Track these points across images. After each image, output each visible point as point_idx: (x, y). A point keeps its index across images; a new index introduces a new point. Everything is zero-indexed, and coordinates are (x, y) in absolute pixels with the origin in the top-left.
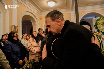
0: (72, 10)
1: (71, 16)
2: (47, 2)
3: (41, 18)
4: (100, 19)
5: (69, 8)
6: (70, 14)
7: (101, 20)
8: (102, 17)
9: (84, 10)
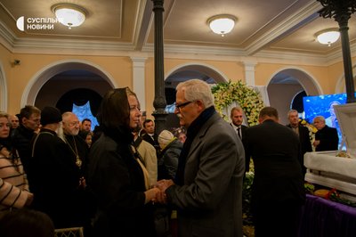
0: (139, 49)
1: (132, 67)
2: (52, 8)
3: (18, 62)
4: (218, 88)
5: (130, 41)
6: (129, 60)
7: (220, 91)
8: (223, 85)
9: (176, 53)
